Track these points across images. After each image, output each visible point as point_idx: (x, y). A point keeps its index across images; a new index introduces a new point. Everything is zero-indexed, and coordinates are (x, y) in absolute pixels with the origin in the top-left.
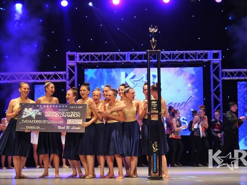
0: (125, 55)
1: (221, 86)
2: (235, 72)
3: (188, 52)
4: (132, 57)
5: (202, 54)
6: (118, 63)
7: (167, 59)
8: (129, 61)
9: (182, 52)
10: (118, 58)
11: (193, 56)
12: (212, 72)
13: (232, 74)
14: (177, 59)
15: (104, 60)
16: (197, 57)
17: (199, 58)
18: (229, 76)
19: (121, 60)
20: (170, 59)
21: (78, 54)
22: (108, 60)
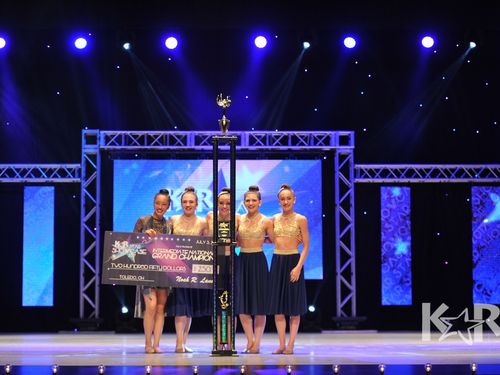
0: (186, 137)
1: (353, 195)
2: (377, 170)
3: (296, 133)
4: (198, 141)
5: (320, 137)
6: (174, 150)
7: (259, 144)
8: (193, 147)
9: (285, 133)
10: (172, 141)
11: (306, 140)
12: (337, 168)
13: (372, 173)
14: (277, 145)
15: (148, 144)
16: (312, 141)
17: (315, 145)
18: (366, 177)
19: (179, 144)
20: (265, 144)
21: (102, 132)
22: (156, 144)
